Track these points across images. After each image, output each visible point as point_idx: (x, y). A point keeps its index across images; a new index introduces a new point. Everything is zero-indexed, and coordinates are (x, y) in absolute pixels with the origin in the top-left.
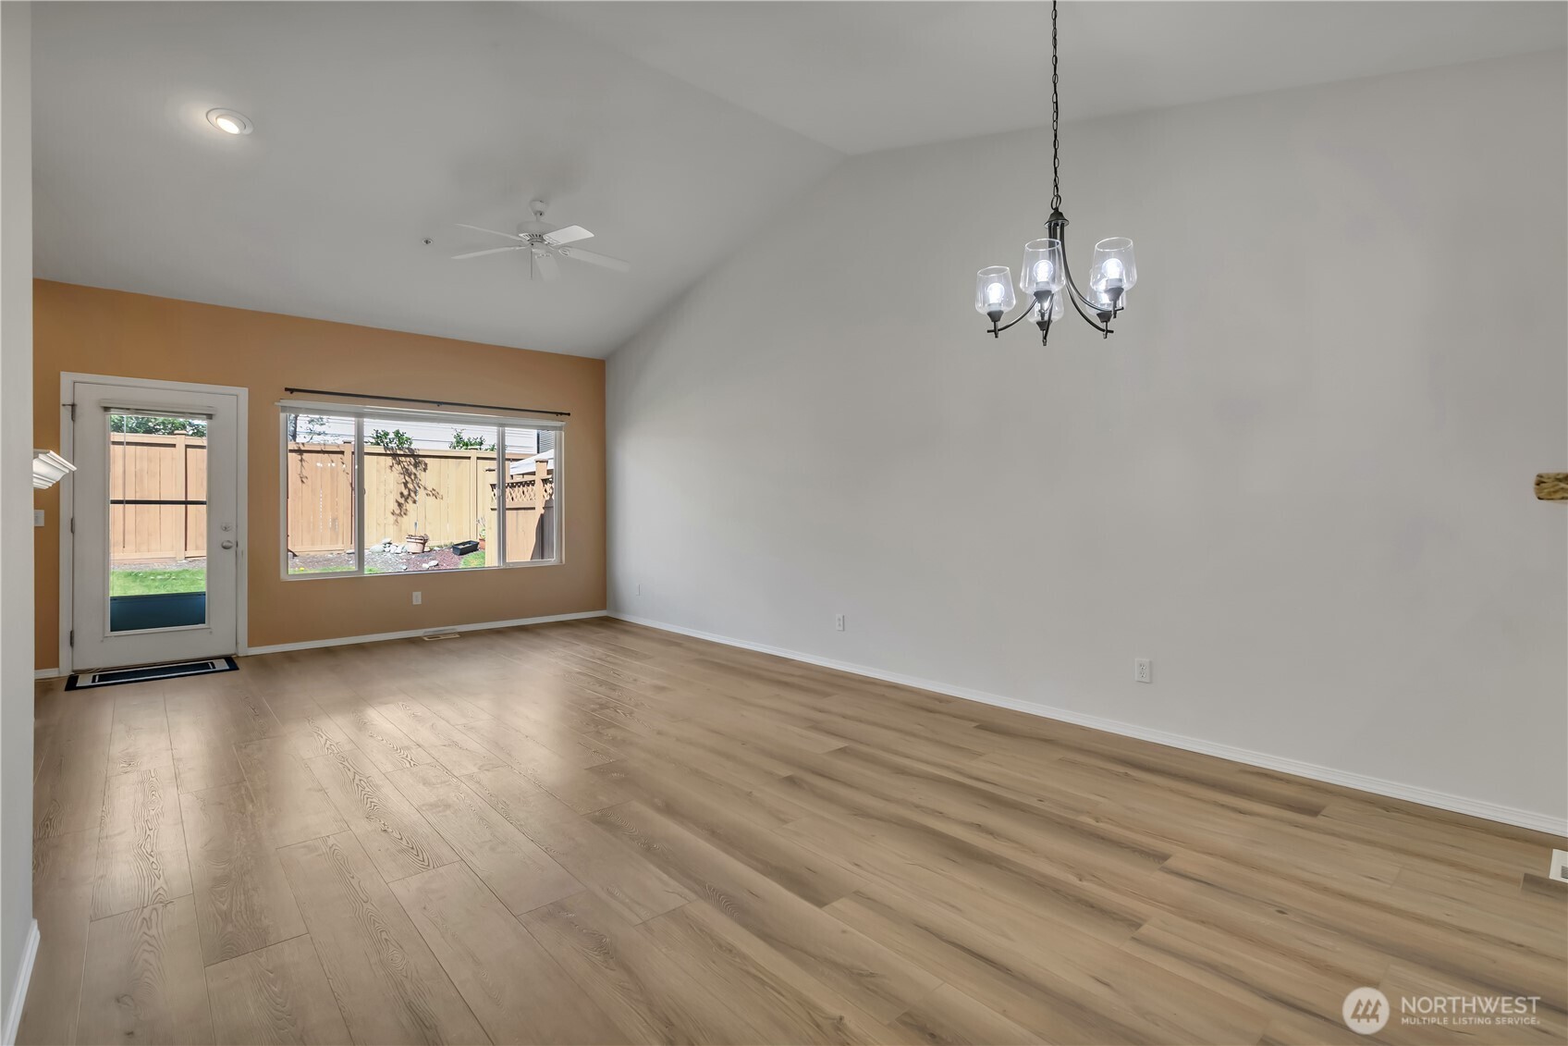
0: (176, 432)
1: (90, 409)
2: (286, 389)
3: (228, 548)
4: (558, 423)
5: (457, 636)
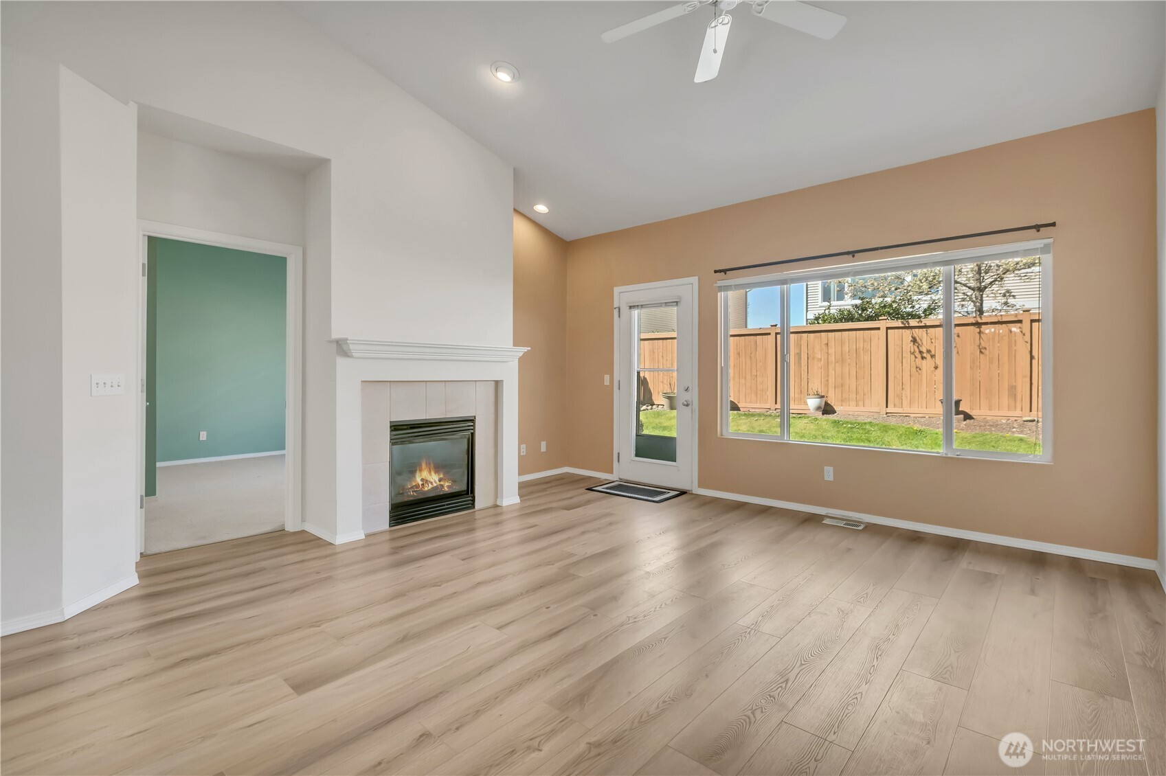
0: (880, 318)
1: (625, 309)
2: (716, 272)
3: (687, 405)
4: (1039, 244)
5: (860, 528)
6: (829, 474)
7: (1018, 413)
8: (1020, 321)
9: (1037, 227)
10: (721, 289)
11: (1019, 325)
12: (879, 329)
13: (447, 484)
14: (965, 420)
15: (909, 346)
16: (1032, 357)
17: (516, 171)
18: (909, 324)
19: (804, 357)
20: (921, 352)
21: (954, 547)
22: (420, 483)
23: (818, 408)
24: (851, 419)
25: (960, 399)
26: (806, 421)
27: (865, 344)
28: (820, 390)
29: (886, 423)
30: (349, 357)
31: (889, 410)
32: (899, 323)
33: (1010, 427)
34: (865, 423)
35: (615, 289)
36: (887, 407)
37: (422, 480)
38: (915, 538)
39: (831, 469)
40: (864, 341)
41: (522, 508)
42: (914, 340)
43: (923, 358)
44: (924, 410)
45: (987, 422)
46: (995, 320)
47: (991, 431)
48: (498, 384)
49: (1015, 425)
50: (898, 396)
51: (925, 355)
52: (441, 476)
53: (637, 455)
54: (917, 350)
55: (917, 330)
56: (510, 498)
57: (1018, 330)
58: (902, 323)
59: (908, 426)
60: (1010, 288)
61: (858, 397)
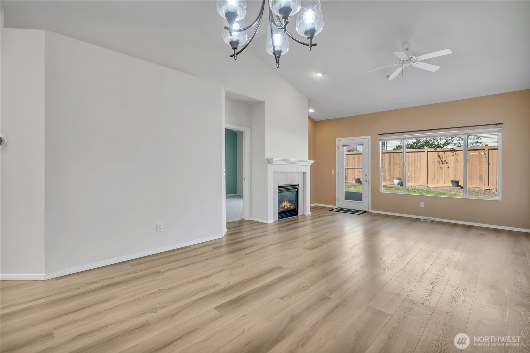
0: (424, 147)
1: (340, 147)
2: (378, 134)
3: (366, 181)
4: (497, 129)
5: (435, 222)
6: (422, 204)
7: (483, 186)
8: (484, 149)
9: (497, 124)
10: (380, 140)
11: (483, 151)
12: (424, 152)
13: (292, 207)
14: (461, 189)
15: (437, 159)
16: (489, 164)
17: (308, 99)
18: (437, 150)
19: (392, 163)
20: (442, 161)
21: (469, 227)
22: (284, 206)
23: (399, 184)
24: (414, 188)
25: (459, 180)
26: (394, 189)
27: (418, 158)
28: (399, 176)
29: (428, 190)
30: (270, 164)
31: (429, 185)
32: (433, 150)
33: (480, 192)
34: (420, 190)
35: (336, 139)
36: (428, 183)
37: (284, 205)
38: (455, 225)
39: (423, 203)
40: (418, 157)
41: (312, 216)
42: (439, 156)
43: (443, 163)
44: (444, 185)
45: (470, 190)
46: (473, 149)
47: (473, 193)
48: (304, 173)
49: (482, 191)
50: (432, 179)
51: (444, 162)
52: (290, 204)
53: (345, 199)
54: (440, 160)
55: (440, 152)
56: (308, 213)
57: (483, 154)
58: (434, 149)
59: (438, 191)
60: (479, 136)
61: (415, 180)
